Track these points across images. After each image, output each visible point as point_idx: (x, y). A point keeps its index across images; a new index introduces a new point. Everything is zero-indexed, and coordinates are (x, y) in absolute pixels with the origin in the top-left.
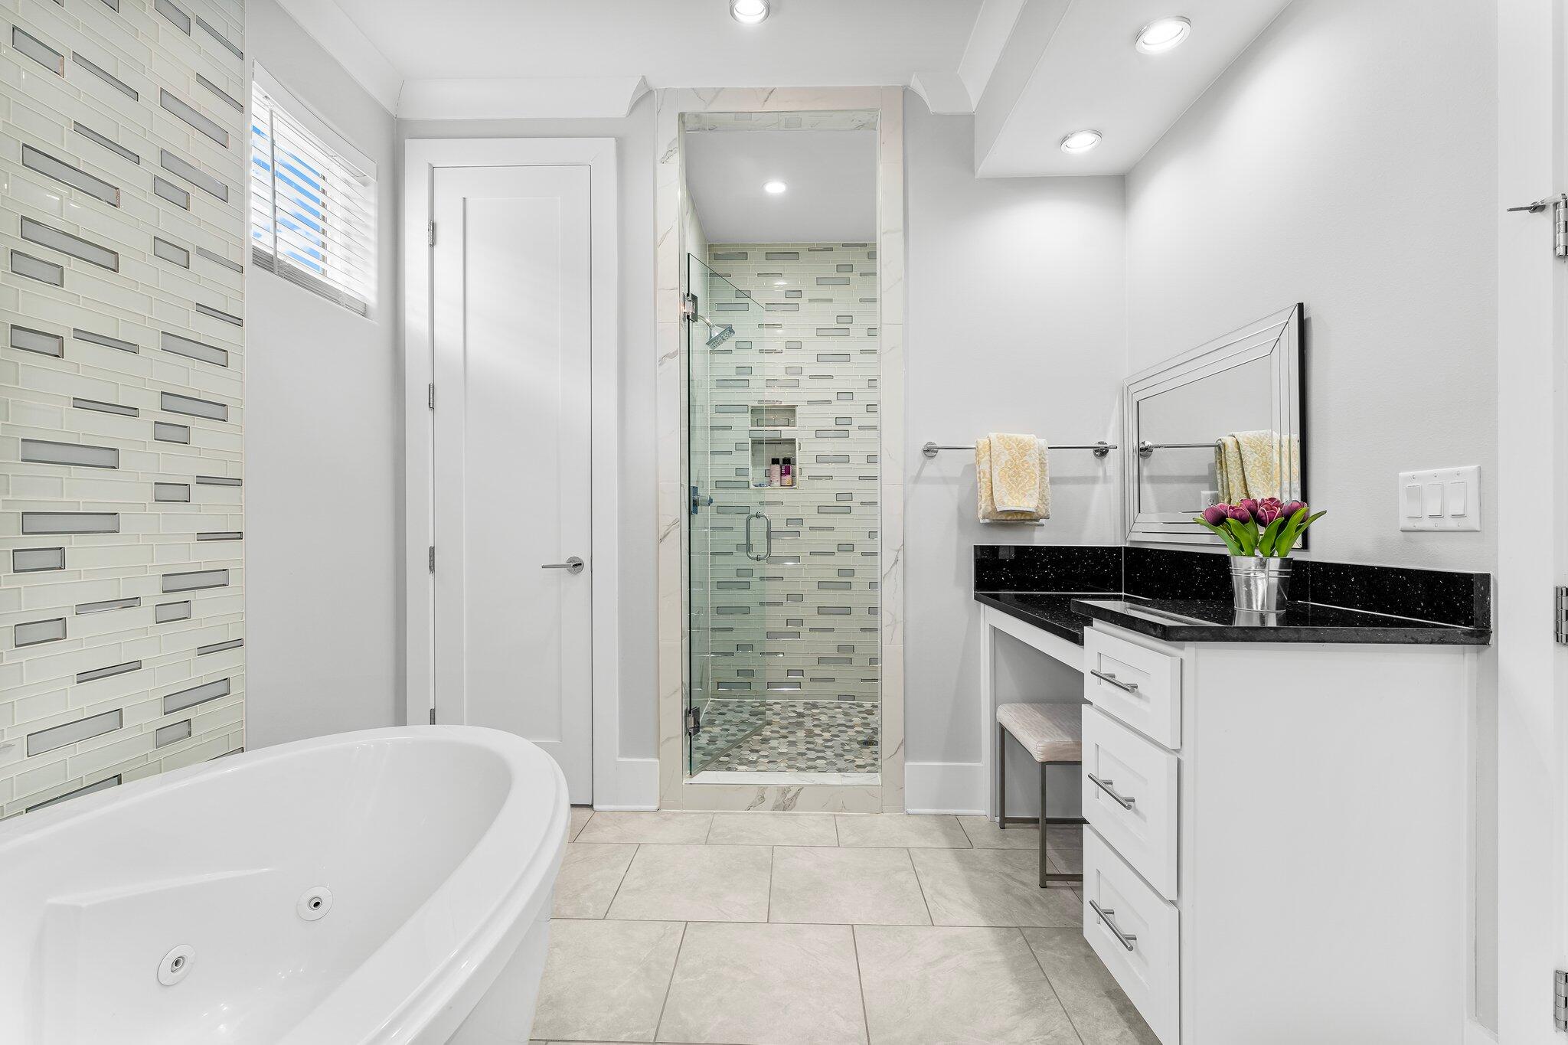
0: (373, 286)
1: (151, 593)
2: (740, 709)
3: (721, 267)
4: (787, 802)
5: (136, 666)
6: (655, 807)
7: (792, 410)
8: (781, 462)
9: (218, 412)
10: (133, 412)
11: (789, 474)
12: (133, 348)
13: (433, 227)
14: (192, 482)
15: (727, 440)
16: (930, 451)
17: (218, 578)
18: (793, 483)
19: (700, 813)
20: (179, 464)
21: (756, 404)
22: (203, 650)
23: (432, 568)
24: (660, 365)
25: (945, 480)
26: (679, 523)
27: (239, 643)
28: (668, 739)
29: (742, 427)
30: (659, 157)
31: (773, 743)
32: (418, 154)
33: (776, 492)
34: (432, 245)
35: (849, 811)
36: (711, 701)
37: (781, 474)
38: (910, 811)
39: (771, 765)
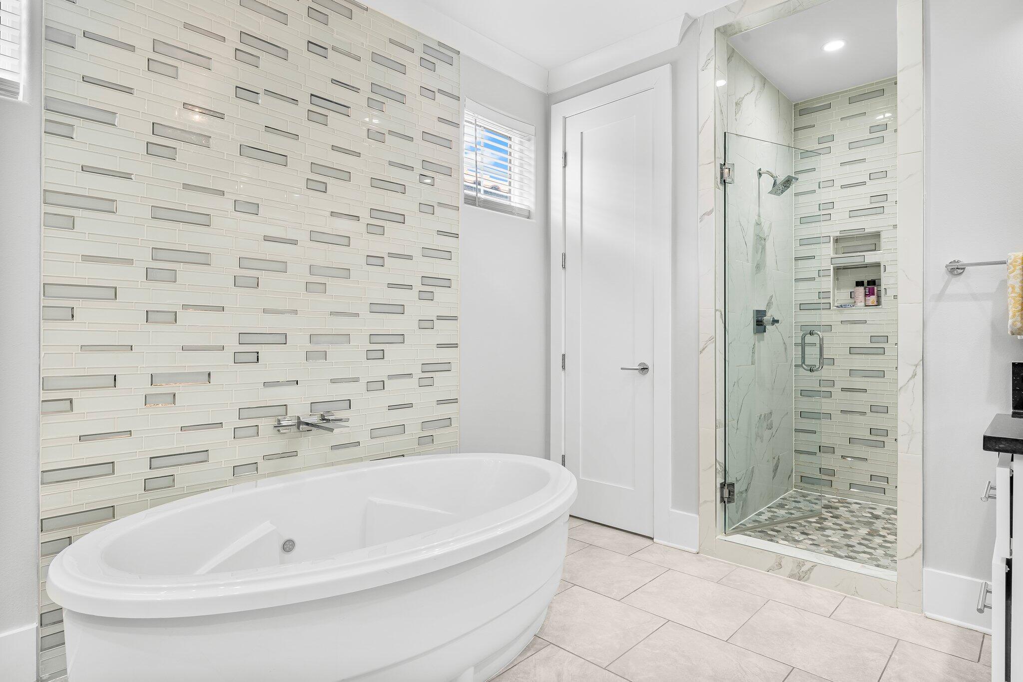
0: (533, 199)
1: (417, 371)
2: (817, 501)
3: (806, 120)
4: (801, 574)
5: (410, 405)
6: (695, 551)
7: (877, 235)
8: (866, 284)
9: (446, 283)
10: (410, 287)
11: (873, 294)
12: (410, 257)
13: (565, 155)
14: (434, 319)
15: (809, 268)
16: (956, 269)
17: (445, 367)
18: (879, 303)
19: (727, 563)
20: (430, 310)
21: (838, 234)
22: (440, 402)
23: (564, 367)
24: (700, 222)
25: (975, 297)
26: (714, 339)
27: (455, 401)
28: (705, 502)
29: (826, 255)
30: (700, 68)
31: (828, 532)
32: (558, 111)
33: (860, 312)
34: (565, 166)
35: (862, 597)
36: (795, 491)
37: (866, 295)
38: (928, 614)
39: (813, 547)
